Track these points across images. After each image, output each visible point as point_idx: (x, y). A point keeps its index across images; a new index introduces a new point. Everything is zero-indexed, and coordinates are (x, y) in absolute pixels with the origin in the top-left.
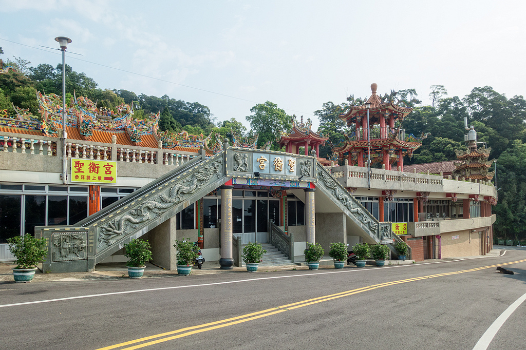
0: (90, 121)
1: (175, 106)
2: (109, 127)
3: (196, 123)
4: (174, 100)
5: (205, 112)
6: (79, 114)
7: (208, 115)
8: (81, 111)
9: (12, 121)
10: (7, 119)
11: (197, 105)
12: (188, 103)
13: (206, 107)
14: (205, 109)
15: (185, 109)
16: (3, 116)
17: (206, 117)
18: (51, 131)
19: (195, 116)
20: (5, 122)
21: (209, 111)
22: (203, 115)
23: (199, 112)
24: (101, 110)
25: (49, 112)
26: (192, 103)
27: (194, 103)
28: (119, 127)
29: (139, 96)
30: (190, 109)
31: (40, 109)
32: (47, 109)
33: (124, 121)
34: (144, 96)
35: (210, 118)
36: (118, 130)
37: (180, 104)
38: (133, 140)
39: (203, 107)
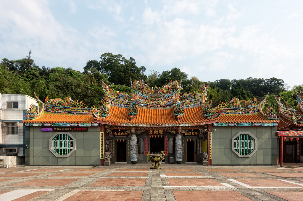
0: (136, 101)
1: (256, 83)
2: (159, 104)
3: (273, 92)
4: (256, 79)
5: (280, 84)
6: (134, 96)
7: (283, 85)
8: (136, 94)
9: (86, 109)
10: (83, 108)
11: (273, 79)
12: (266, 79)
13: (280, 80)
14: (280, 81)
15: (264, 84)
16: (80, 106)
17: (281, 87)
18: (103, 115)
19: (272, 87)
20: (81, 111)
21: (284, 82)
22: (278, 86)
23: (275, 84)
24: (152, 90)
25: (112, 98)
26: (269, 79)
27: (271, 78)
28: (169, 103)
29: (232, 81)
30: (268, 84)
31: (105, 97)
32: (110, 96)
33: (174, 96)
34: (235, 81)
35: (284, 87)
36: (167, 106)
37: (261, 81)
38: (175, 114)
39: (278, 80)
